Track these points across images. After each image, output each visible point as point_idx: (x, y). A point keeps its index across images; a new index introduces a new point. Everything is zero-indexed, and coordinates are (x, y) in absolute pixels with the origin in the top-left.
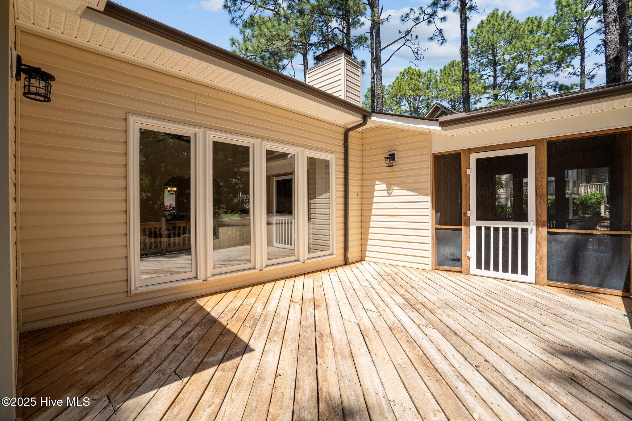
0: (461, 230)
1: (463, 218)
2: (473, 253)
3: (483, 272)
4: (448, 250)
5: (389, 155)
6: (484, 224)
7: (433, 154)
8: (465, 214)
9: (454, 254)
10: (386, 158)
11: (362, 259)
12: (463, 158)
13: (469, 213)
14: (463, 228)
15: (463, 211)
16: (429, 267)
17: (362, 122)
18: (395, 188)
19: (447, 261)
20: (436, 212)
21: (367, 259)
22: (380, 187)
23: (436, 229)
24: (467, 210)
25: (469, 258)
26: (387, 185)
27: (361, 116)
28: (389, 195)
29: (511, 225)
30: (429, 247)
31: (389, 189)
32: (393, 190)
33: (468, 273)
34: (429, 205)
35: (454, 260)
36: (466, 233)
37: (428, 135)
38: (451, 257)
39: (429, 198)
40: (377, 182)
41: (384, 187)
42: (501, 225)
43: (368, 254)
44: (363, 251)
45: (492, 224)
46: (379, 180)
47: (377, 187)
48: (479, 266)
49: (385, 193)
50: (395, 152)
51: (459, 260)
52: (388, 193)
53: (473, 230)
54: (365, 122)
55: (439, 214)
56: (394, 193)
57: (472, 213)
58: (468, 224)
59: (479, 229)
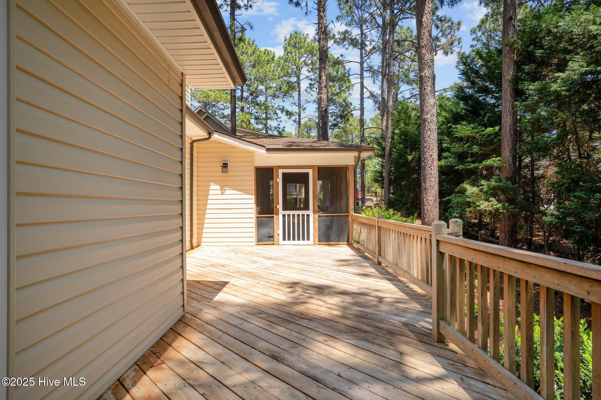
0: (273, 217)
1: (275, 209)
2: (280, 231)
3: (287, 242)
4: (265, 231)
5: (224, 164)
6: (287, 213)
7: (255, 167)
8: (276, 207)
9: (269, 233)
10: (222, 166)
11: (198, 246)
12: (274, 171)
13: (278, 207)
14: (275, 216)
15: (275, 205)
16: (254, 244)
17: (208, 137)
18: (227, 189)
19: (265, 239)
20: (257, 206)
21: (202, 244)
22: (214, 188)
23: (257, 217)
24: (277, 205)
25: (279, 234)
26: (221, 186)
27: (207, 132)
28: (223, 194)
29: (301, 213)
30: (254, 230)
31: (222, 189)
32: (225, 190)
33: (279, 244)
34: (253, 201)
35: (269, 237)
36: (276, 219)
37: (252, 153)
38: (267, 235)
39: (253, 197)
40: (211, 184)
41: (218, 187)
42: (296, 213)
43: (203, 240)
44: (200, 238)
45: (291, 213)
46: (212, 181)
47: (212, 187)
48: (284, 239)
49: (219, 192)
50: (228, 162)
51: (272, 237)
52: (221, 192)
53: (281, 216)
54: (210, 137)
55: (259, 208)
56: (227, 192)
57: (280, 206)
58: (277, 214)
59: (284, 216)
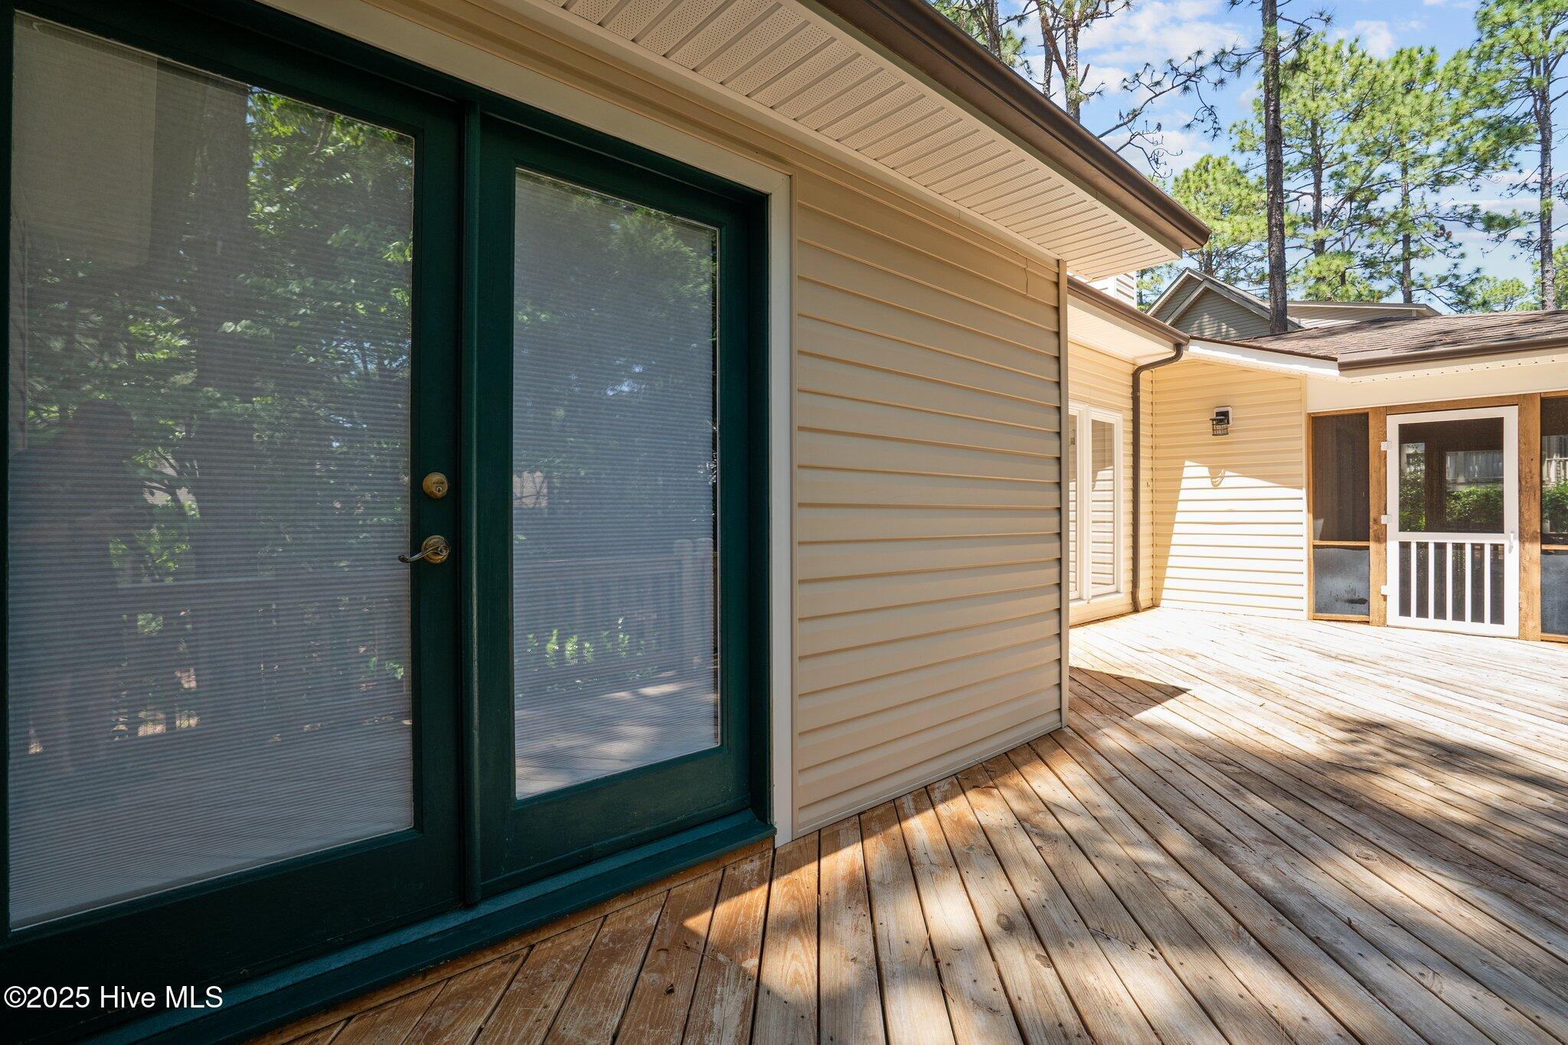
0: (1368, 548)
1: (1373, 527)
2: (1392, 589)
3: (1413, 620)
4: (1340, 585)
5: (1218, 414)
6: (1414, 538)
7: (1309, 414)
8: (1377, 521)
9: (1353, 591)
10: (1213, 420)
11: (1154, 605)
12: (1372, 423)
13: (1384, 519)
14: (1372, 545)
15: (1372, 515)
16: (1304, 615)
17: (1173, 354)
18: (1228, 473)
19: (1338, 605)
20: (1316, 517)
21: (1163, 603)
22: (1194, 473)
23: (1315, 547)
24: (1380, 514)
25: (1385, 597)
26: (1210, 468)
27: (1171, 345)
28: (1216, 487)
29: (1468, 539)
30: (1304, 579)
31: (1215, 475)
32: (1223, 477)
33: (1384, 624)
34: (1303, 505)
35: (1352, 601)
36: (1378, 553)
37: (1301, 380)
38: (1347, 596)
39: (1303, 493)
40: (1187, 463)
41: (1204, 471)
42: (1449, 539)
43: (1165, 594)
44: (1157, 589)
45: (1432, 538)
46: (1190, 458)
47: (1187, 472)
48: (1405, 610)
49: (1208, 483)
50: (1229, 409)
51: (1364, 601)
52: (1213, 483)
53: (1393, 549)
54: (1178, 355)
55: (1321, 522)
56: (1226, 482)
57: (1391, 518)
58: (1382, 539)
59: (1405, 546)
